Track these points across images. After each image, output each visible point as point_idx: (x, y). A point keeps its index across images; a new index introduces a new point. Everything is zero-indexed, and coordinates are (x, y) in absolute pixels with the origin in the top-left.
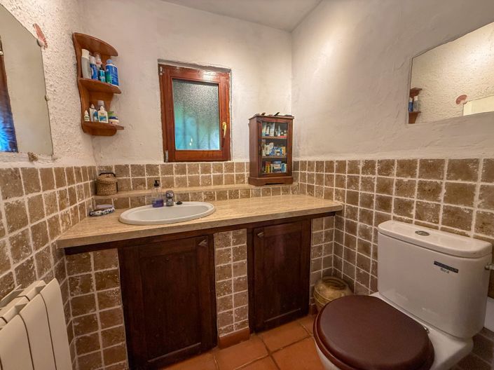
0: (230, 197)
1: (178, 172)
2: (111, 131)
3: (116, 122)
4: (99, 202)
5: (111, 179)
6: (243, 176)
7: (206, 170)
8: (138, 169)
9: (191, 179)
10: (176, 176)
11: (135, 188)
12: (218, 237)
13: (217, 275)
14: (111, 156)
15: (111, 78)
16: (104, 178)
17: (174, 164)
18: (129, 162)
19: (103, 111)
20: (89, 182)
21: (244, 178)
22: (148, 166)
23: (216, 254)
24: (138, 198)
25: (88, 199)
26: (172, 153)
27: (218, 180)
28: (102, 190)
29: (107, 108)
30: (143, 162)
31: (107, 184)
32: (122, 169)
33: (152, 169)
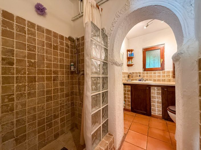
0: (162, 81)
1: (146, 74)
2: (132, 65)
3: (132, 64)
4: (129, 79)
5: (131, 75)
6: (169, 75)
7: (154, 73)
8: (137, 73)
9: (150, 76)
10: (145, 75)
11: (136, 77)
12: (152, 88)
13: (151, 97)
14: (131, 70)
15: (132, 55)
16: (130, 75)
17: (145, 72)
18: (135, 72)
19: (131, 62)
20: (127, 75)
21: (170, 76)
22: (139, 72)
23: (151, 92)
24: (136, 79)
25: (127, 78)
26: (145, 69)
27: (159, 76)
28: (129, 77)
29: (131, 61)
30: (138, 72)
31: (130, 76)
32: (133, 73)
33: (139, 73)
